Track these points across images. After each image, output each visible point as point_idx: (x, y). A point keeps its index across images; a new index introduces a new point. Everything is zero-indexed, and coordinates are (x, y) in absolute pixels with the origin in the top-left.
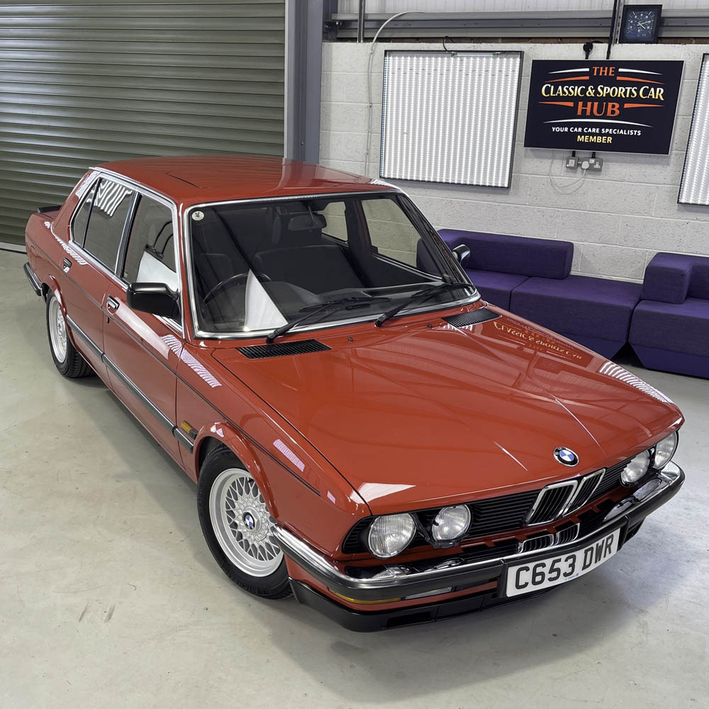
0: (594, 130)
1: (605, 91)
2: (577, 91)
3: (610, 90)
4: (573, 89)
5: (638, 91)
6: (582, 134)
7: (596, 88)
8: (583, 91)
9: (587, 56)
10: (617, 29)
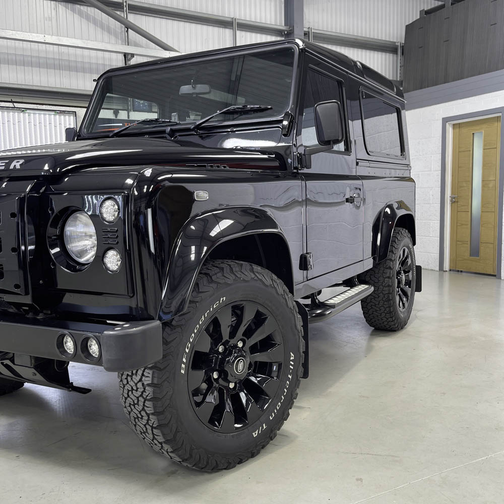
9: (116, 117)
10: (129, 103)
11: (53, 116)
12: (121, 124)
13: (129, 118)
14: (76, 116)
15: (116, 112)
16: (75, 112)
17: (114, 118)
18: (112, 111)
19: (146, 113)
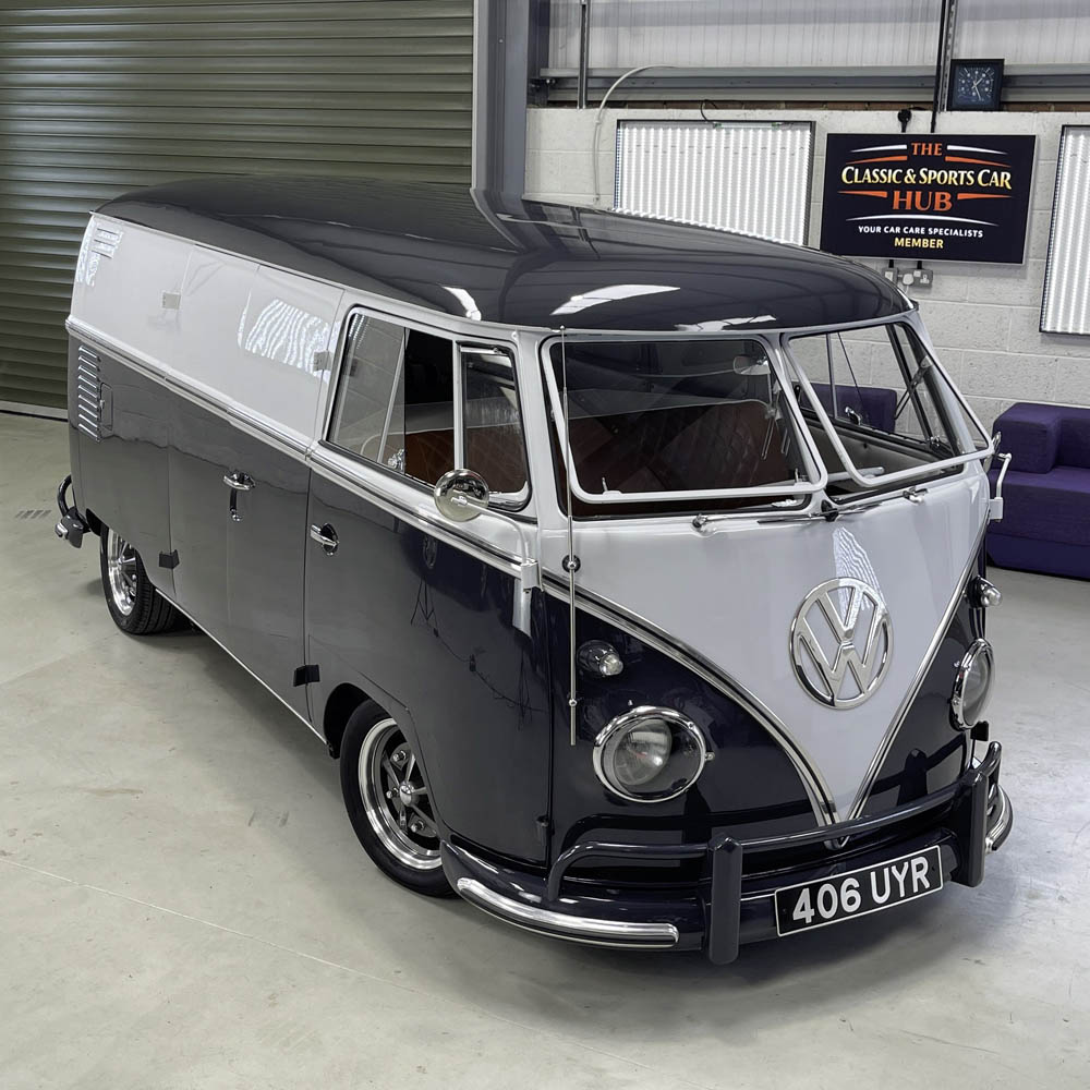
0: (917, 230)
1: (930, 176)
2: (892, 176)
3: (938, 176)
4: (886, 174)
5: (975, 176)
6: (901, 235)
8: (900, 176)
9: (904, 130)
11: (770, 132)
12: (904, 147)
13: (933, 130)
14: (813, 130)
15: (904, 118)
16: (814, 124)
17: (899, 131)
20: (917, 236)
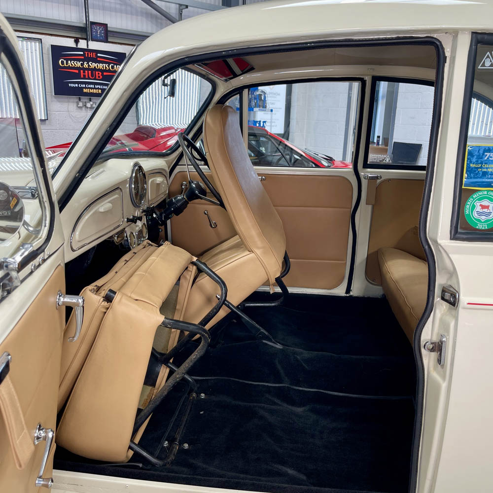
0: (91, 86)
1: (93, 65)
2: (79, 64)
3: (96, 65)
4: (77, 63)
5: (109, 66)
6: (86, 88)
7: (88, 63)
8: (82, 65)
9: (77, 46)
10: (89, 33)
11: (20, 42)
12: (82, 53)
13: (88, 47)
14: (41, 43)
15: (77, 41)
16: (41, 39)
17: (75, 46)
18: (73, 39)
19: (103, 43)
20: (92, 88)
